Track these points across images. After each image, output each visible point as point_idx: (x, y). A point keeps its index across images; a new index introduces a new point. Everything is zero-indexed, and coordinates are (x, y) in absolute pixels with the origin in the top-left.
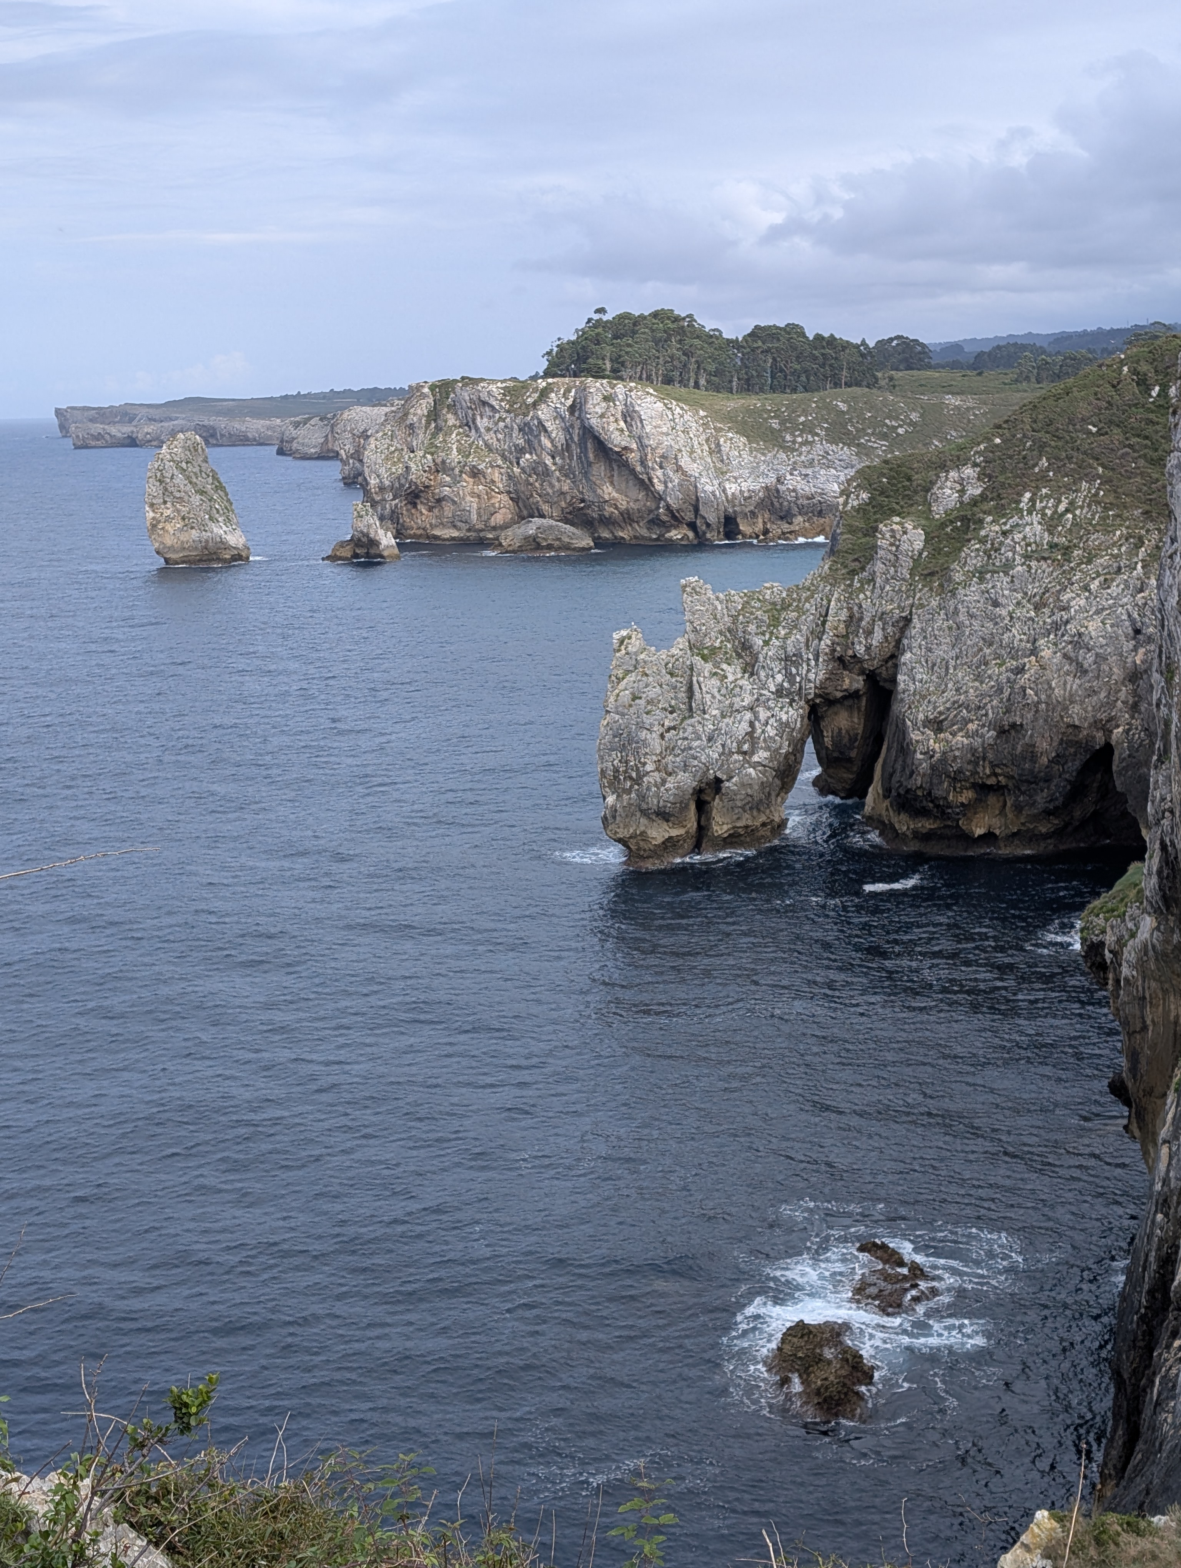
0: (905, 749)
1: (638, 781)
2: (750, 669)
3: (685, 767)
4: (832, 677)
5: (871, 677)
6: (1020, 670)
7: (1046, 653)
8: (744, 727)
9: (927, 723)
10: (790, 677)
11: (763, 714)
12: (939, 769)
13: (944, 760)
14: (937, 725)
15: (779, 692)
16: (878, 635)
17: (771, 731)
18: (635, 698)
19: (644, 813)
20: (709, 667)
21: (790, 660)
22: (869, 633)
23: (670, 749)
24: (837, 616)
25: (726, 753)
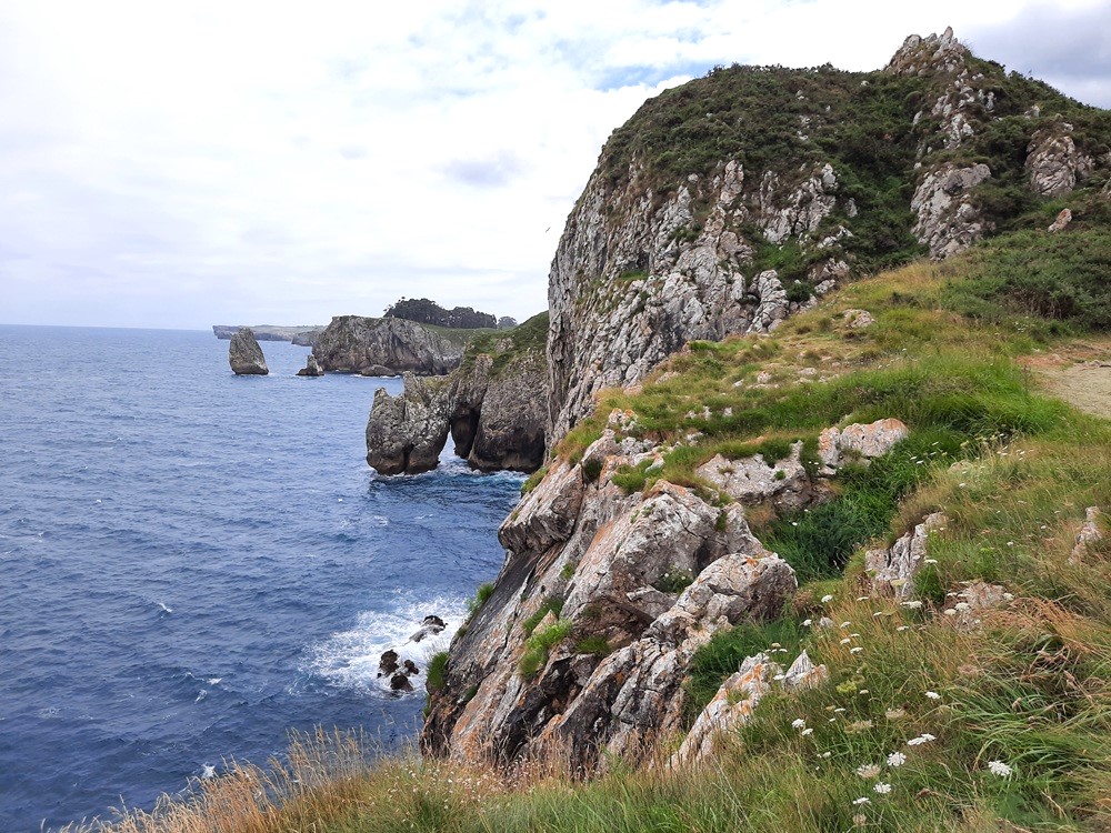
0: (482, 436)
1: (382, 444)
2: (427, 406)
3: (400, 440)
4: (458, 410)
5: (473, 410)
6: (523, 409)
7: (533, 403)
8: (424, 426)
9: (490, 426)
10: (442, 409)
11: (431, 421)
12: (494, 443)
13: (495, 440)
14: (493, 427)
15: (438, 414)
16: (475, 396)
17: (434, 428)
18: (382, 413)
19: (383, 456)
20: (412, 403)
21: (442, 403)
22: (472, 394)
23: (395, 433)
24: (461, 388)
25: (416, 436)
